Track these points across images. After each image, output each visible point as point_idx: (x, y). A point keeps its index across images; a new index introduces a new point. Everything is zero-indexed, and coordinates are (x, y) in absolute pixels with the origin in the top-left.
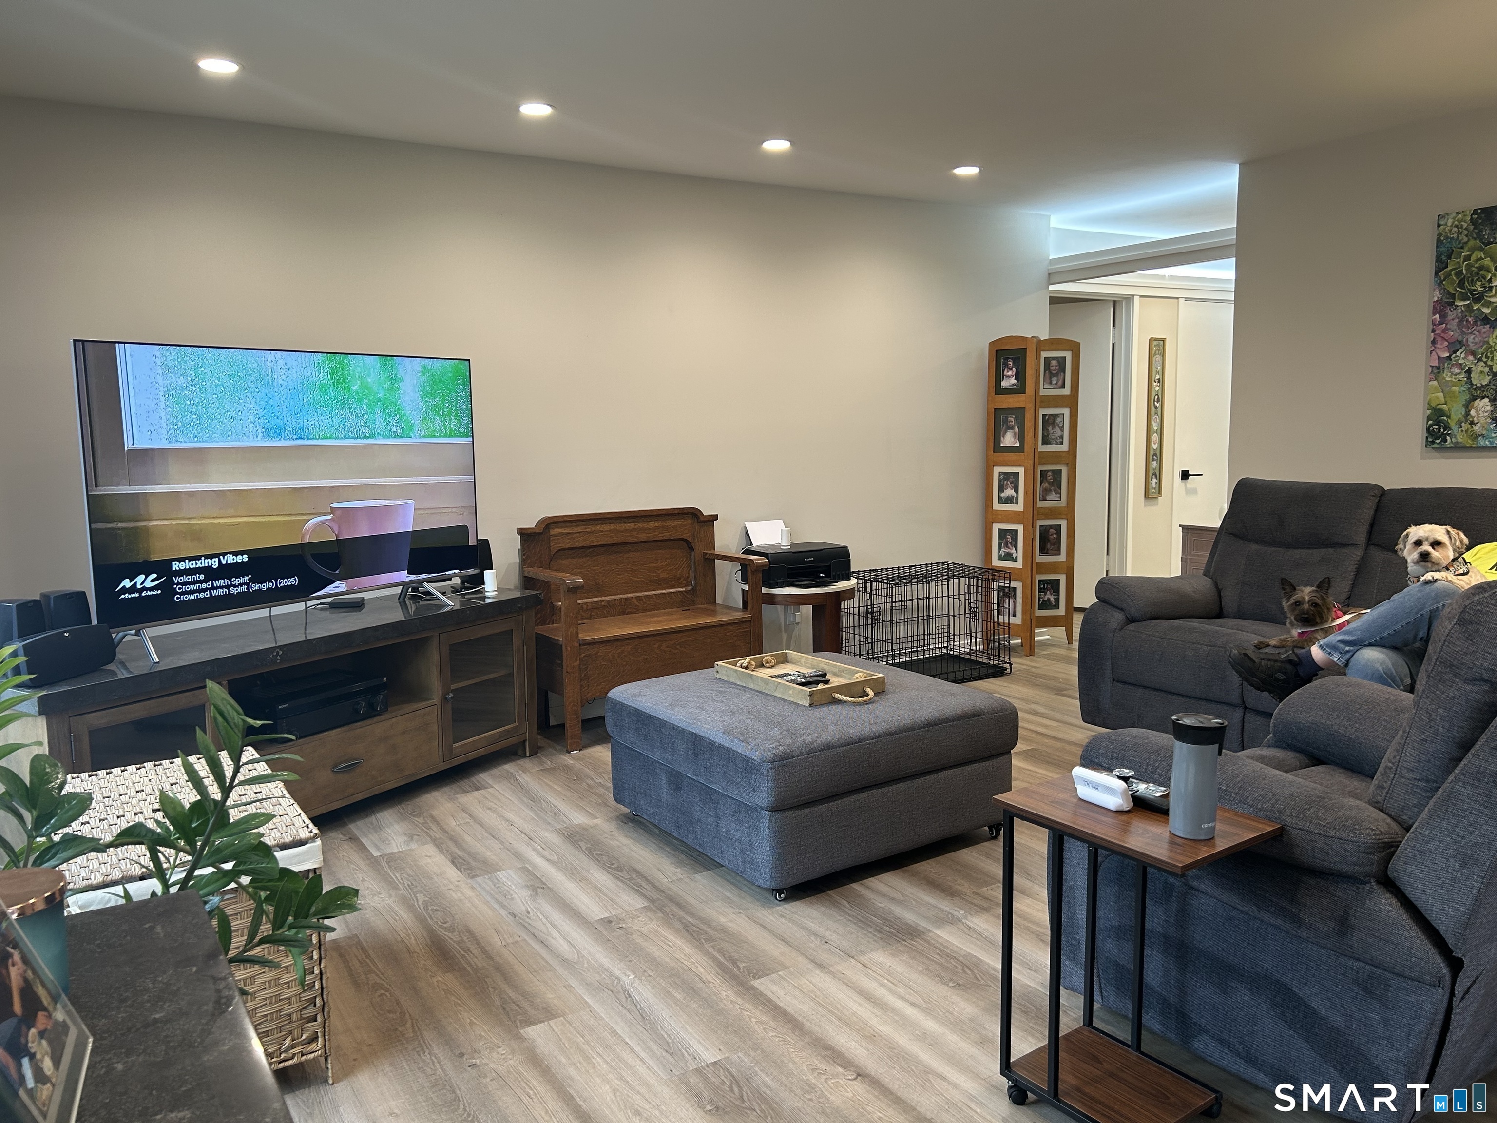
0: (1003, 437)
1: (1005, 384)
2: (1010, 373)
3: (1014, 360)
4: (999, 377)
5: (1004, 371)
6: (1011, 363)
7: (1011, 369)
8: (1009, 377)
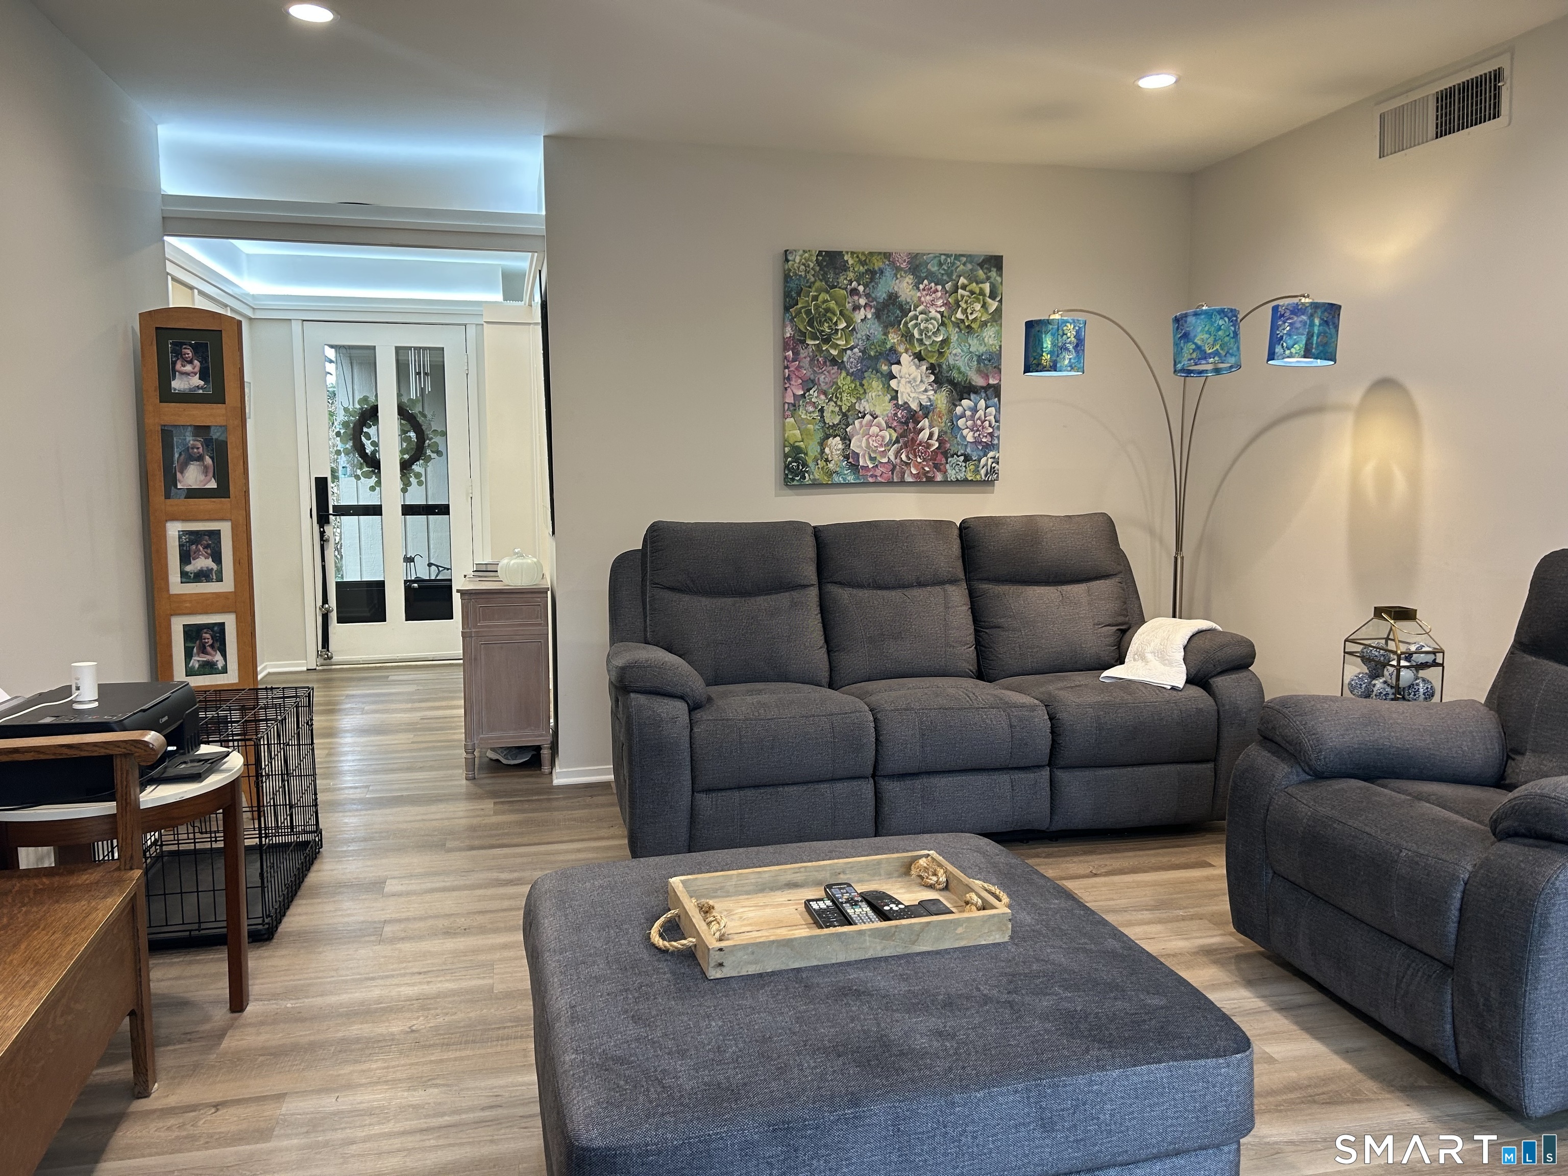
0: (182, 472)
1: (178, 384)
2: (188, 368)
3: (196, 348)
4: (166, 374)
5: (174, 363)
6: (189, 353)
7: (191, 362)
8: (187, 374)
